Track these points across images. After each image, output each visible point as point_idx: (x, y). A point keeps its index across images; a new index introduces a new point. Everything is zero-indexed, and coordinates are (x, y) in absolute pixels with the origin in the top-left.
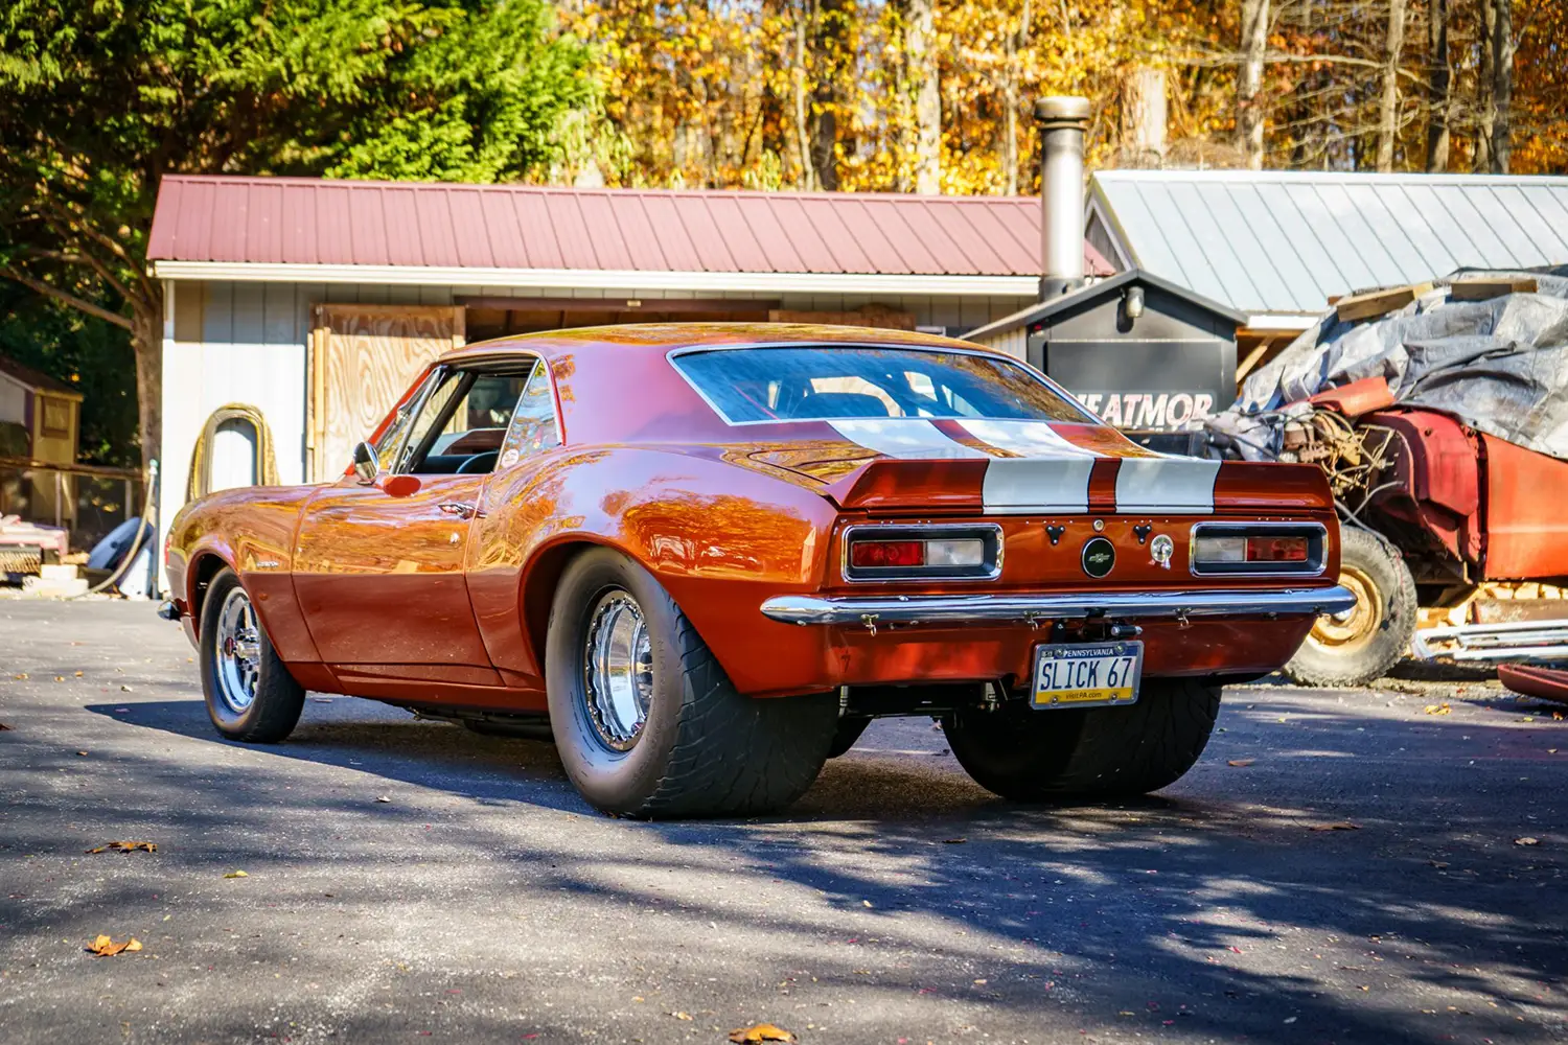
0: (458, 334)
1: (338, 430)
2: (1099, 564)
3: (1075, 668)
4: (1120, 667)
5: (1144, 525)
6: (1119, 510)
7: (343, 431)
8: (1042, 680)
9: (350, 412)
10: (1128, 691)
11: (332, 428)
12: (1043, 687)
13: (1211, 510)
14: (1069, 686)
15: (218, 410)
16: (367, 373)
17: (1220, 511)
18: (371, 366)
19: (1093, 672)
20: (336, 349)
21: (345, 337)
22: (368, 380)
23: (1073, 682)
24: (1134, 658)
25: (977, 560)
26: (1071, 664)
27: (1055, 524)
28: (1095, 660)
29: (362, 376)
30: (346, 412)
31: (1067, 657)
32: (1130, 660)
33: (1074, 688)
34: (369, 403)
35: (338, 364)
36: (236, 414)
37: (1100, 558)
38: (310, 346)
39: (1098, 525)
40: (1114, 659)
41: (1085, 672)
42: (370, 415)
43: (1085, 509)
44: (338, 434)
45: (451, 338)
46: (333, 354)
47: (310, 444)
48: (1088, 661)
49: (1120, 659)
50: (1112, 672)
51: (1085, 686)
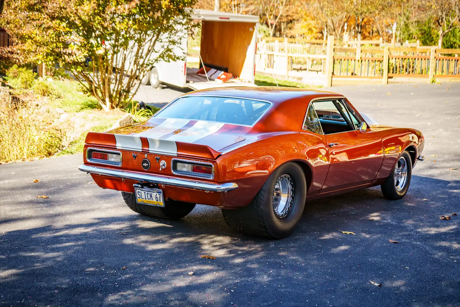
3: (146, 194)
4: (158, 196)
5: (159, 157)
6: (150, 152)
8: (138, 196)
10: (162, 203)
12: (139, 198)
13: (176, 155)
17: (179, 156)
19: (151, 196)
23: (147, 198)
24: (161, 194)
27: (135, 154)
28: (151, 193)
31: (143, 190)
37: (145, 165)
39: (146, 156)
40: (156, 193)
41: (149, 196)
43: (141, 151)
48: (149, 193)
49: (158, 194)
50: (156, 197)
51: (150, 200)
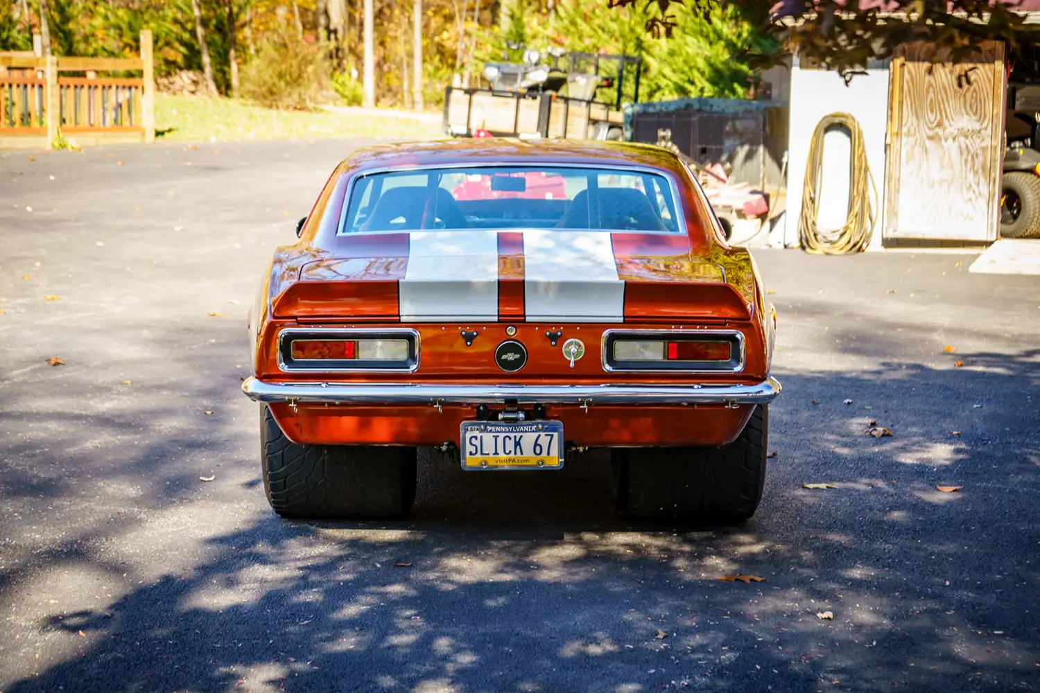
0: (998, 59)
1: (909, 130)
2: (511, 361)
3: (500, 440)
4: (544, 440)
5: (557, 332)
6: (528, 319)
7: (912, 132)
8: (469, 448)
9: (917, 117)
10: (554, 459)
11: (904, 130)
12: (471, 453)
13: (621, 320)
14: (496, 453)
15: (824, 118)
16: (931, 89)
17: (628, 320)
18: (934, 85)
19: (517, 444)
20: (910, 72)
21: (916, 64)
22: (931, 95)
23: (500, 450)
24: (556, 434)
25: (403, 356)
26: (496, 437)
27: (471, 330)
28: (518, 435)
29: (928, 92)
30: (914, 119)
31: (491, 431)
32: (552, 436)
33: (502, 455)
34: (932, 111)
35: (910, 84)
36: (837, 120)
37: (511, 357)
38: (891, 71)
39: (511, 331)
40: (537, 434)
41: (510, 445)
42: (932, 120)
43: (496, 319)
44: (909, 134)
45: (994, 62)
46: (907, 76)
47: (888, 142)
48: (512, 435)
49: (543, 434)
50: (536, 444)
51: (512, 455)
